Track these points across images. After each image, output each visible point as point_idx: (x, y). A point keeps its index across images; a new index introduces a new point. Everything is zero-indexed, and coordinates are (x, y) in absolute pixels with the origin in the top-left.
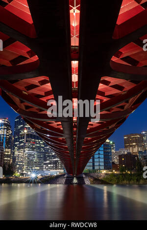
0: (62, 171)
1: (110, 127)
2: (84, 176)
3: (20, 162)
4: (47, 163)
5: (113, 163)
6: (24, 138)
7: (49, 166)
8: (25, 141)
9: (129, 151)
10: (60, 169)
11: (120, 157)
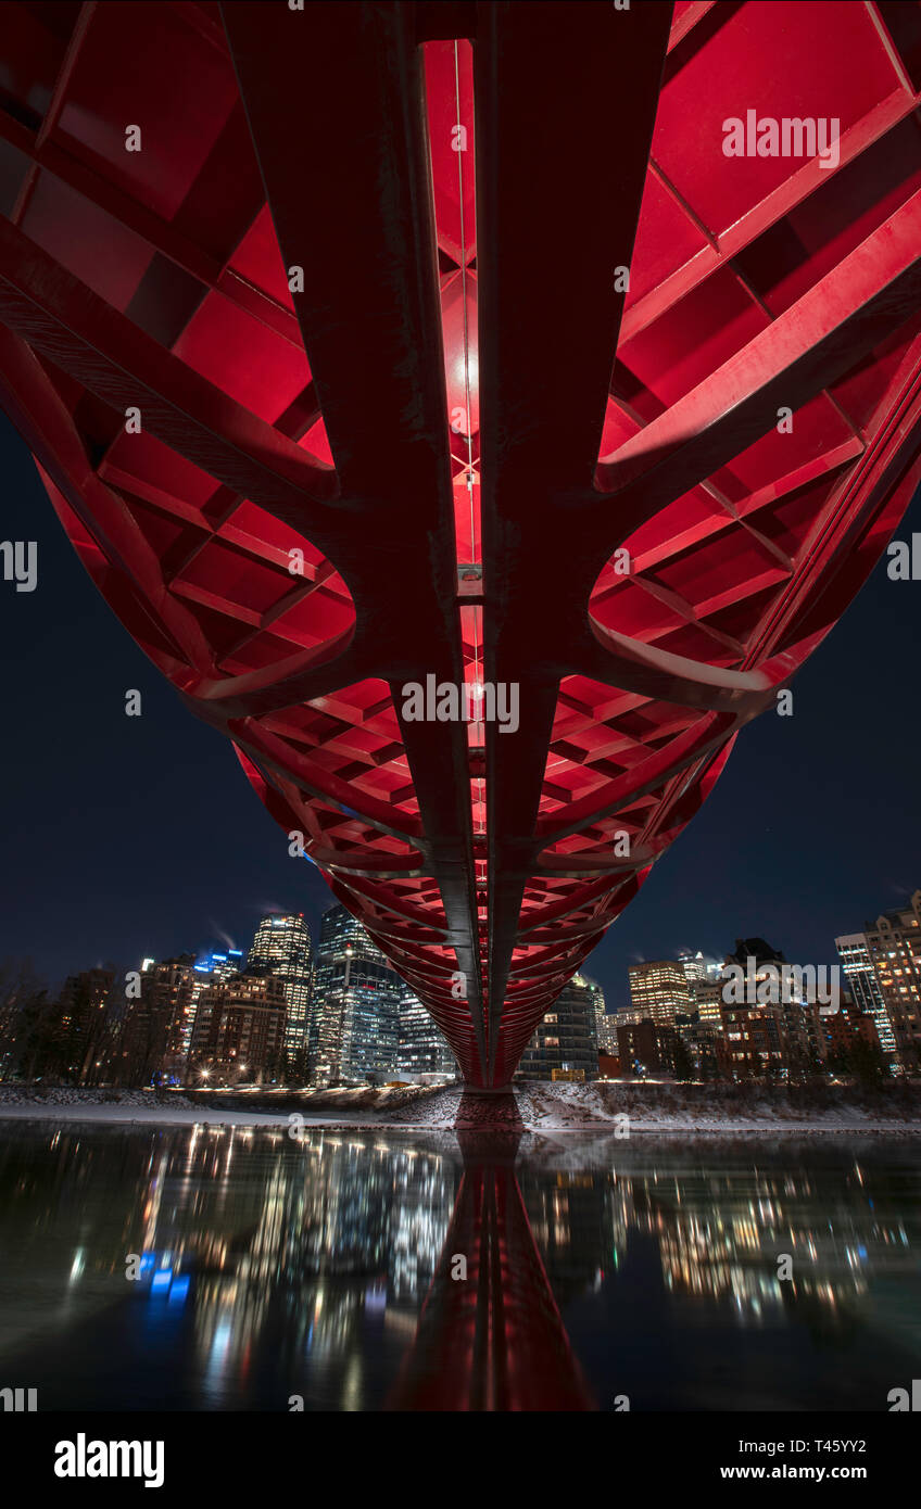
0: (451, 1076)
1: (569, 954)
2: (516, 1091)
3: (330, 1045)
4: (408, 1050)
5: (603, 1052)
6: (344, 974)
7: (414, 1058)
8: (347, 981)
9: (647, 1016)
10: (447, 1071)
11: (622, 1032)
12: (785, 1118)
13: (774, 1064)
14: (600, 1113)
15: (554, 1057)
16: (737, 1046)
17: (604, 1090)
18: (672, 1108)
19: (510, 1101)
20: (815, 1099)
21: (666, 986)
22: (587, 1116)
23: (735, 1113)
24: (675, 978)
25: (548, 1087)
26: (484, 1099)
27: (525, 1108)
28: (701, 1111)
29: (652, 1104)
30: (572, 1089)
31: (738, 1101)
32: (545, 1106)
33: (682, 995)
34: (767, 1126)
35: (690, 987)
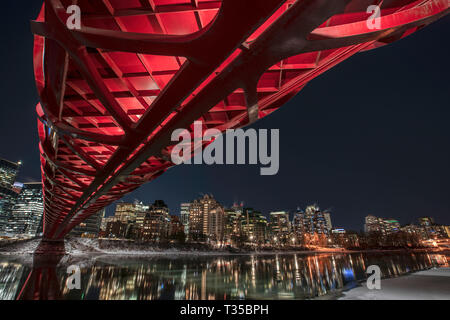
0: (33, 235)
2: (65, 241)
4: (13, 224)
5: (100, 230)
7: (15, 227)
9: (118, 220)
10: (31, 233)
11: (108, 224)
12: (156, 251)
13: (155, 237)
14: (97, 249)
15: (84, 230)
16: (146, 231)
17: (100, 241)
18: (123, 247)
19: (62, 244)
20: (165, 245)
21: (128, 211)
22: (92, 249)
23: (142, 249)
24: (132, 208)
25: (79, 240)
26: (50, 243)
27: (68, 246)
28: (132, 248)
29: (116, 246)
30: (89, 240)
31: (144, 246)
32: (77, 246)
33: (132, 214)
34: (151, 253)
35: (135, 212)
